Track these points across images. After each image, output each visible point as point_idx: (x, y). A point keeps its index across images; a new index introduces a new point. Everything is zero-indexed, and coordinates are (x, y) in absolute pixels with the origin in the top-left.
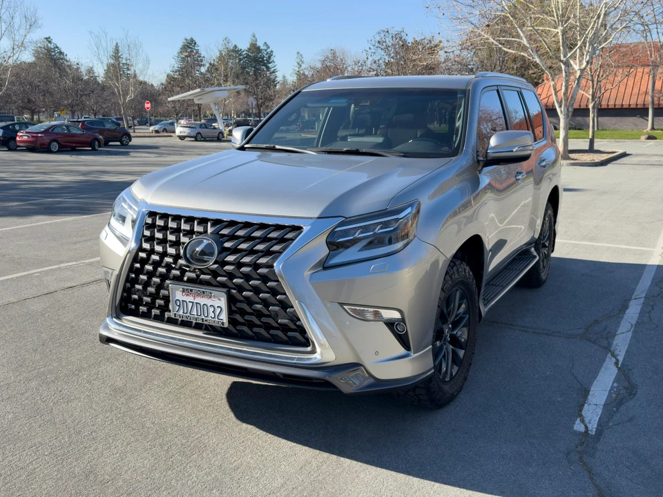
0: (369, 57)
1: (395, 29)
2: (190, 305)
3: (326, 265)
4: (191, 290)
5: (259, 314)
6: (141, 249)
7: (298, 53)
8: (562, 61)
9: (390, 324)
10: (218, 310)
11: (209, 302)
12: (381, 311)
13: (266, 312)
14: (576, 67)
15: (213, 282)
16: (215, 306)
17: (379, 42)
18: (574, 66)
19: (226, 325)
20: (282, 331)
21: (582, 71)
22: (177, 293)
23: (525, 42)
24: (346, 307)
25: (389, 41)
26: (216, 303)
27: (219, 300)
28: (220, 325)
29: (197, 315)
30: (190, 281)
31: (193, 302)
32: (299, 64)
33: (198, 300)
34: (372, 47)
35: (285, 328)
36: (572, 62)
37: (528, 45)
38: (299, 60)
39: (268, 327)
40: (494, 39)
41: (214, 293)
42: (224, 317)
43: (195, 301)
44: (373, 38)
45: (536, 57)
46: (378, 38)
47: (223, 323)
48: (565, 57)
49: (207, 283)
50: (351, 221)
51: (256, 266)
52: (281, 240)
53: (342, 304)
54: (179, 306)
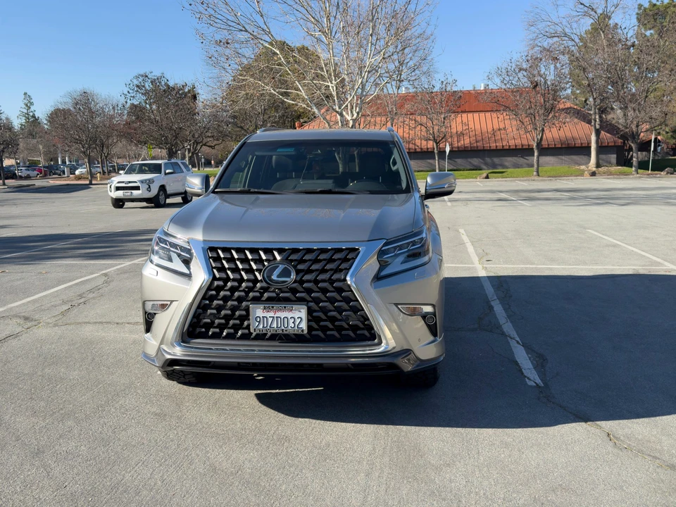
0: (128, 101)
1: (153, 74)
2: (270, 320)
3: (379, 276)
4: (273, 307)
5: (333, 320)
6: (214, 278)
7: (25, 94)
8: (337, 112)
9: (424, 317)
10: (298, 321)
11: (289, 315)
12: (422, 307)
13: (339, 317)
14: (349, 118)
15: (294, 298)
16: (296, 318)
17: (138, 86)
18: (347, 116)
19: (306, 332)
20: (352, 331)
21: (354, 121)
22: (258, 312)
23: (303, 93)
24: (399, 306)
25: (148, 85)
26: (296, 314)
27: (300, 311)
28: (300, 332)
29: (277, 327)
30: (270, 300)
31: (273, 317)
32: (27, 105)
33: (279, 314)
34: (130, 91)
35: (354, 328)
36: (344, 113)
37: (306, 97)
38: (26, 102)
39: (340, 329)
40: (275, 91)
41: (295, 307)
42: (304, 325)
43: (275, 316)
44: (130, 82)
45: (314, 108)
46: (136, 82)
47: (303, 331)
48: (340, 108)
49: (287, 300)
50: (391, 241)
51: (331, 281)
52: (345, 260)
53: (396, 305)
54: (259, 322)
